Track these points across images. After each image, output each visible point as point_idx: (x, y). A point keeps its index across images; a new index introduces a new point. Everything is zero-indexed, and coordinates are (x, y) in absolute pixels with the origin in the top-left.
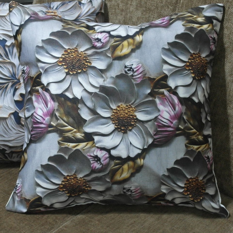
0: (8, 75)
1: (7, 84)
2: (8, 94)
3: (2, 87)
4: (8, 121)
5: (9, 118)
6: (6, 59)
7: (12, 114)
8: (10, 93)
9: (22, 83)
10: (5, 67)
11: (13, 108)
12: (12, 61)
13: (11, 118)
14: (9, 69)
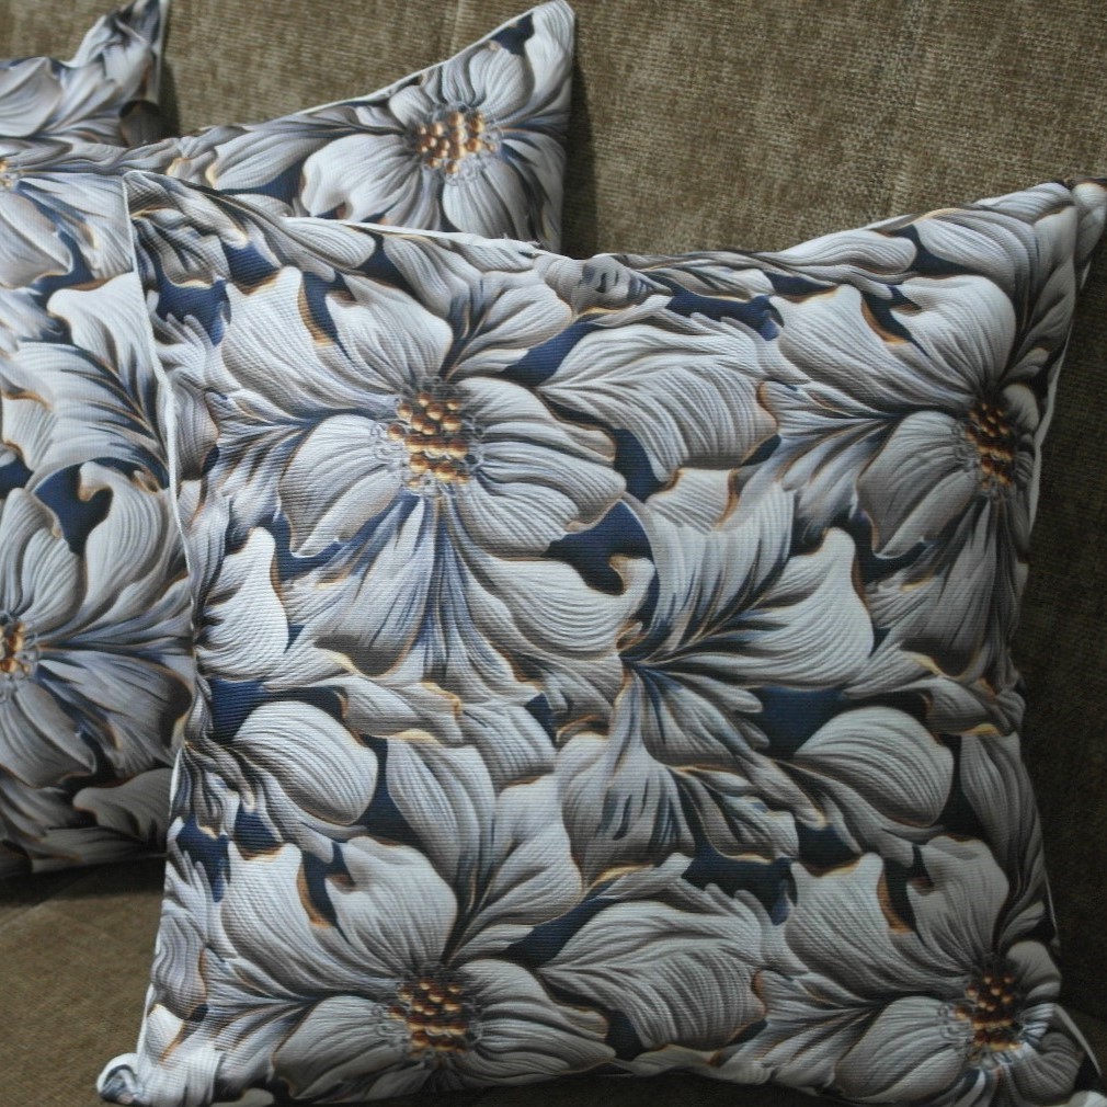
0: (685, 693)
1: (691, 643)
2: (684, 587)
3: (716, 629)
4: (680, 450)
5: (676, 464)
6: (696, 782)
7: (659, 487)
8: (674, 597)
9: (615, 646)
10: (699, 736)
11: (655, 516)
12: (662, 767)
13: (667, 466)
14: (680, 724)
